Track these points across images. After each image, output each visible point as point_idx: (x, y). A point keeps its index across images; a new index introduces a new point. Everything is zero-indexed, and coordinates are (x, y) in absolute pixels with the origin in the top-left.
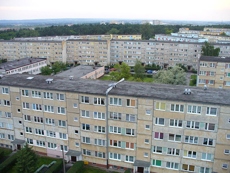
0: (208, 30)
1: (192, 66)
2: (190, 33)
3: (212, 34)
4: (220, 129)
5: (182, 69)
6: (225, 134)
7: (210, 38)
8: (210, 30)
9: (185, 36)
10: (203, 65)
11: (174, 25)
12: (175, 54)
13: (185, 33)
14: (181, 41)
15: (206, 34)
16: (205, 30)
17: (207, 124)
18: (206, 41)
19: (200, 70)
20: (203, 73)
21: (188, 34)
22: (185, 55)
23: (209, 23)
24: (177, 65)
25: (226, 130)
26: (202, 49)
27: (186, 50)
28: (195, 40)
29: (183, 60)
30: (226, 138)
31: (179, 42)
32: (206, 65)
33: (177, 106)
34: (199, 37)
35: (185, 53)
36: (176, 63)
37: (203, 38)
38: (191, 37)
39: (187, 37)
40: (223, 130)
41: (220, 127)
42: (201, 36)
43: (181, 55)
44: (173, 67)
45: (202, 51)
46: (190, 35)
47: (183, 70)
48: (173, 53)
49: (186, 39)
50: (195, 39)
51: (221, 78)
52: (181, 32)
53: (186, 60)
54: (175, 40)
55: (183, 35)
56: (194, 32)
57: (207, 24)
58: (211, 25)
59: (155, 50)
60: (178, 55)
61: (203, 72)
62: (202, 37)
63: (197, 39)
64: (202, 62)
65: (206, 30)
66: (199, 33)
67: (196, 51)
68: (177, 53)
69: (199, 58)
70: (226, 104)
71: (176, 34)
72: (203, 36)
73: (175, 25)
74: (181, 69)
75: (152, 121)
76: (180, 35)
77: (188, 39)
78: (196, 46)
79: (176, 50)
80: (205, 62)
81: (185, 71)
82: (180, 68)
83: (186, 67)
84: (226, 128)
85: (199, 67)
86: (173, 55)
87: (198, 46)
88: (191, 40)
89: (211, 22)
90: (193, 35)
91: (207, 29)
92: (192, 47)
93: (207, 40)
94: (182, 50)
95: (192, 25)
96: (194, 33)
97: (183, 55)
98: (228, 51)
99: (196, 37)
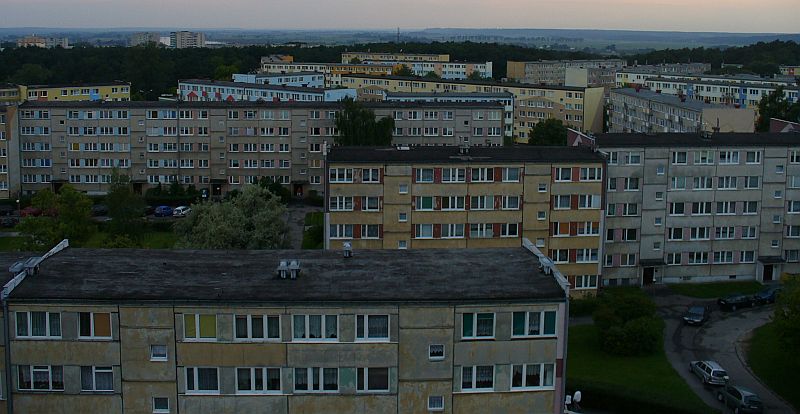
0: (355, 61)
1: (306, 183)
2: (296, 70)
3: (367, 72)
4: (404, 381)
5: (274, 196)
6: (424, 397)
7: (364, 85)
8: (361, 59)
9: (280, 84)
10: (341, 176)
11: (242, 46)
12: (246, 146)
13: (279, 71)
14: (269, 99)
15: (350, 75)
16: (346, 59)
17: (361, 371)
18: (346, 97)
19: (332, 195)
20: (341, 203)
21: (291, 74)
22: (282, 145)
23: (359, 35)
24: (256, 181)
25: (425, 384)
26: (337, 123)
27: (286, 131)
28: (313, 95)
29: (277, 163)
30: (429, 409)
31: (260, 104)
32: (349, 176)
33: (257, 321)
34: (328, 85)
35: (283, 139)
36: (254, 174)
37: (339, 87)
38: (299, 84)
39: (289, 84)
40: (417, 383)
41: (406, 376)
42: (334, 79)
43: (268, 148)
44: (242, 189)
45: (336, 131)
46: (298, 77)
47: (275, 198)
48: (241, 142)
49: (285, 93)
50: (314, 90)
51: (403, 215)
52: (265, 70)
53: (286, 164)
54: (245, 98)
55: (273, 81)
56: (310, 67)
57: (352, 39)
58: (364, 42)
59: (179, 136)
60: (259, 147)
61: (341, 199)
62: (337, 82)
63: (320, 90)
64: (336, 168)
65: (350, 59)
66: (328, 71)
67: (317, 131)
68: (253, 141)
69: (325, 154)
70: (416, 297)
71: (250, 78)
72: (339, 79)
73: (245, 47)
74: (269, 197)
75: (173, 382)
76: (263, 79)
77: (291, 93)
78: (317, 116)
79: (250, 132)
80: (346, 168)
81: (283, 201)
82: (266, 190)
83: (288, 188)
84: (423, 375)
85: (328, 183)
86: (241, 148)
87: (322, 113)
88: (301, 94)
89: (366, 35)
90: (307, 79)
91: (354, 56)
92: (304, 118)
93: (353, 93)
94: (272, 131)
95: (303, 46)
96: (309, 70)
97: (276, 148)
98: (420, 126)
99: (318, 83)
